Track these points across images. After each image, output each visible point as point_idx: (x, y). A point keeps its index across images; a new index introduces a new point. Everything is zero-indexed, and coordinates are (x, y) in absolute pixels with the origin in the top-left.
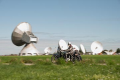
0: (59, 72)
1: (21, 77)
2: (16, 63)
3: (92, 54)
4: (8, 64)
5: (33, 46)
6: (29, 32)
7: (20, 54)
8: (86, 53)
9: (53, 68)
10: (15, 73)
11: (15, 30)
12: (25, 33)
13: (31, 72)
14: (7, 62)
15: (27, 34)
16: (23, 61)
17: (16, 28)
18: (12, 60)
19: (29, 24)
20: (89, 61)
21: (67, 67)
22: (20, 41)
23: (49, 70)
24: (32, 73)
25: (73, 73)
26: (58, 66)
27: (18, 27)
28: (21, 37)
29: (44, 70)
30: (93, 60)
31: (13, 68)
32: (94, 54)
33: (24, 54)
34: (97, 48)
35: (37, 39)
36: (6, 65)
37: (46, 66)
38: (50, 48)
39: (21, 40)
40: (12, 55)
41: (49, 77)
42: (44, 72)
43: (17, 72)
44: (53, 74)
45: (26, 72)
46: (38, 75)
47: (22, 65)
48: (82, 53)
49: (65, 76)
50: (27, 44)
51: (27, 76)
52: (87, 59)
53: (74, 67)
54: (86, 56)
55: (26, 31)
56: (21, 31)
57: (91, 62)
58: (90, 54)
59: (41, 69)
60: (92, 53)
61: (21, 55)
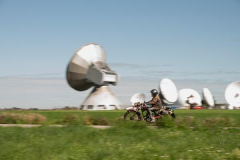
0: (161, 143)
1: (88, 152)
2: (77, 124)
3: (227, 109)
4: (60, 126)
5: (109, 90)
6: (100, 63)
7: (83, 106)
8: (216, 105)
9: (149, 135)
10: (75, 144)
11: (73, 58)
12: (93, 65)
13: (105, 141)
14: (58, 123)
15: (97, 66)
16: (90, 120)
17: (75, 55)
18: (68, 118)
19: (101, 47)
20: (221, 122)
21: (178, 133)
22: (82, 80)
23: (142, 140)
24: (108, 144)
25: (190, 145)
26: (160, 132)
27: (79, 53)
28: (85, 72)
29: (132, 139)
30: (232, 120)
31: (71, 134)
32: (231, 108)
33: (90, 107)
34: (237, 95)
35: (117, 78)
36: (55, 128)
37: (136, 131)
38: (143, 96)
39: (85, 80)
40: (67, 108)
41: (143, 152)
42: (131, 142)
43: (79, 141)
44: (150, 146)
45: (97, 142)
46: (121, 149)
47: (87, 129)
48: (208, 106)
49: (175, 151)
50: (97, 87)
51: (100, 150)
52: (218, 118)
53: (192, 134)
54: (215, 111)
55: (95, 61)
56: (84, 61)
57: (227, 124)
58: (223, 107)
59: (126, 137)
60: (227, 105)
61: (85, 109)
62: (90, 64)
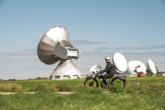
2: (46, 91)
4: (33, 93)
5: (72, 63)
6: (64, 42)
7: (51, 77)
8: (158, 73)
10: (45, 107)
11: (43, 38)
12: (59, 43)
14: (31, 91)
15: (62, 44)
16: (57, 88)
17: (44, 36)
18: (39, 87)
19: (65, 29)
22: (51, 56)
23: (98, 102)
24: (71, 106)
28: (52, 50)
29: (90, 102)
31: (41, 100)
33: (58, 77)
35: (78, 53)
36: (30, 95)
38: (99, 67)
39: (53, 55)
40: (39, 78)
45: (62, 105)
48: (152, 74)
50: (63, 61)
55: (60, 40)
56: (52, 40)
58: (163, 74)
59: (85, 101)
61: (53, 78)
62: (56, 42)
